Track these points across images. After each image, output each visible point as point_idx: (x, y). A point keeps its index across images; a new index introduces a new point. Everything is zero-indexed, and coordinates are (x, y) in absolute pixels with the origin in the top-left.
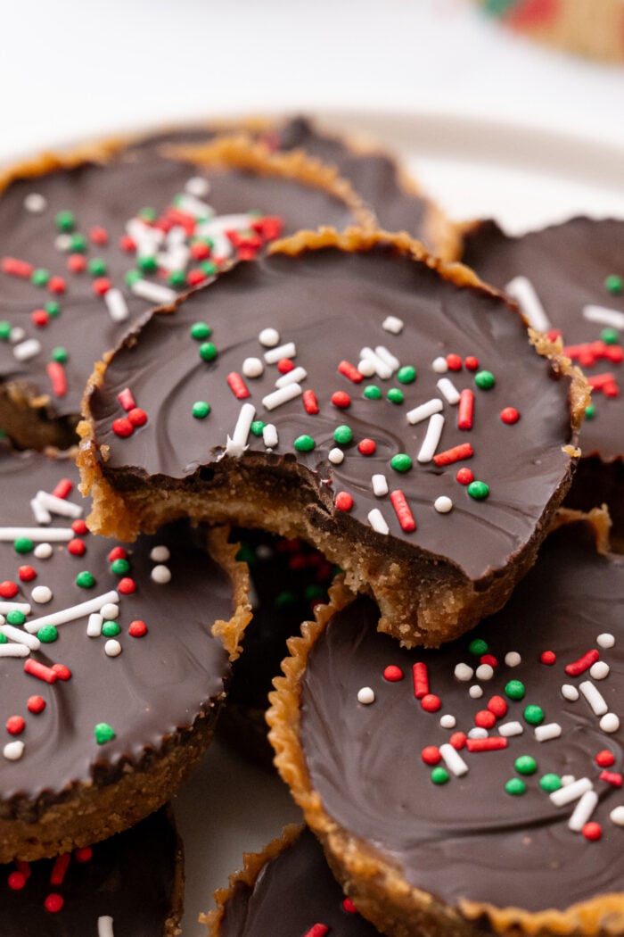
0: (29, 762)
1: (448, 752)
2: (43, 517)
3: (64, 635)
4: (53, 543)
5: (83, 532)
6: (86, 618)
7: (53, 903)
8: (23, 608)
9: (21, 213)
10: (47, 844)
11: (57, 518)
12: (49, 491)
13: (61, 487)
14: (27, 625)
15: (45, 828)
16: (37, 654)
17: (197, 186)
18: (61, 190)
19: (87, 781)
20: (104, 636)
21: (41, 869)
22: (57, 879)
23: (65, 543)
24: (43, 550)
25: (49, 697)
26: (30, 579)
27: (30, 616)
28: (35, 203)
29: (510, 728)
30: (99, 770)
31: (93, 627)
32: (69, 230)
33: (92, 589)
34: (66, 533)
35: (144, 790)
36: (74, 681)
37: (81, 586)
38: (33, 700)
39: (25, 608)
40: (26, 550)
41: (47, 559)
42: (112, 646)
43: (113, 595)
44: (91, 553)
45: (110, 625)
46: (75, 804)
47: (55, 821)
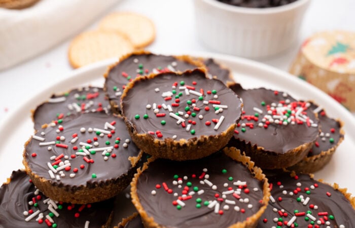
0: (75, 179)
1: (179, 201)
2: (106, 128)
3: (97, 154)
4: (105, 134)
5: (113, 133)
6: (103, 151)
7: (77, 215)
8: (90, 146)
9: (132, 62)
10: (78, 200)
11: (109, 129)
12: (109, 122)
13: (113, 122)
14: (89, 150)
15: (76, 195)
16: (88, 156)
17: (174, 64)
18: (143, 59)
19: (85, 186)
20: (105, 155)
21: (77, 206)
22: (80, 210)
23: (107, 134)
24: (102, 135)
25: (86, 166)
26: (96, 140)
27: (91, 148)
28: (136, 61)
30: (89, 183)
31: (104, 153)
32: (141, 68)
33: (108, 145)
34: (109, 132)
35: (103, 193)
36: (94, 164)
37: (106, 144)
38: (82, 165)
40: (98, 134)
41: (102, 137)
42: (106, 158)
43: (112, 147)
44: (112, 137)
45: (108, 153)
46: (83, 191)
47: (78, 194)
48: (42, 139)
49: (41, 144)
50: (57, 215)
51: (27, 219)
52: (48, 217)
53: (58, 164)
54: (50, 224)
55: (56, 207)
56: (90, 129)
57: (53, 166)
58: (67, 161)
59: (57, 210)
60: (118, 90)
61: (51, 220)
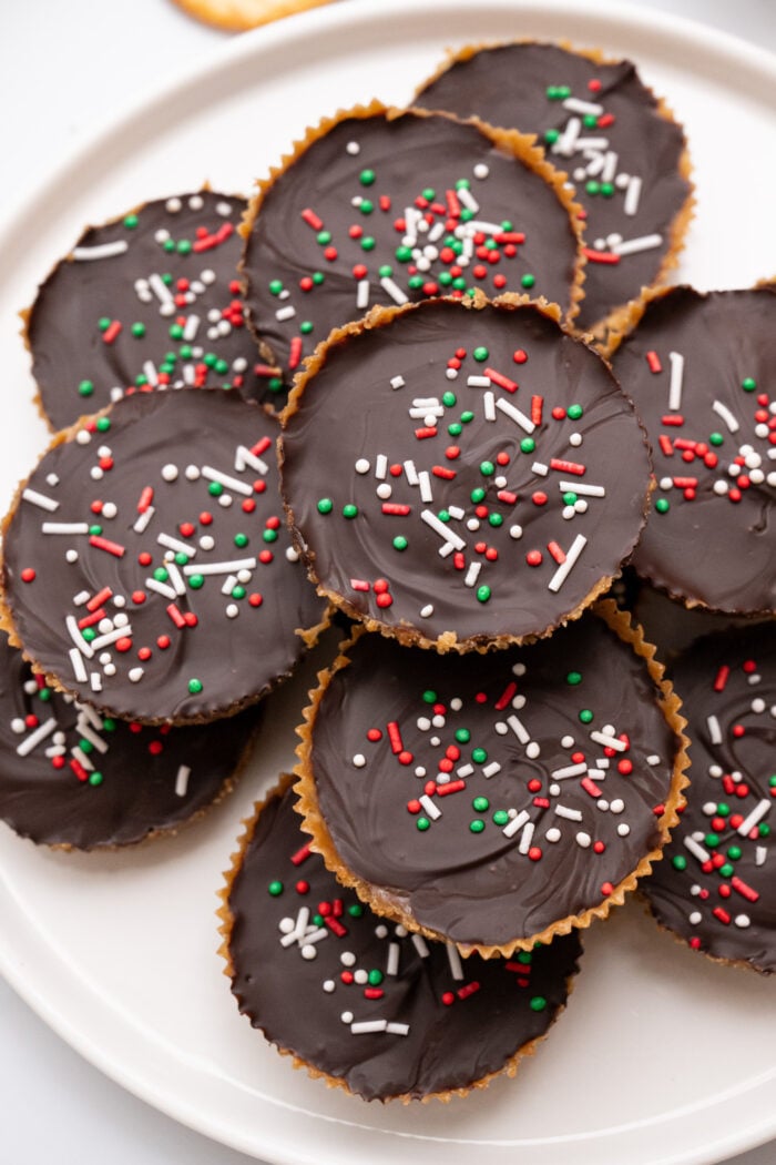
0: (145, 684)
2: (239, 466)
4: (234, 496)
5: (258, 493)
6: (225, 576)
8: (189, 549)
9: (341, 153)
11: (248, 472)
12: (249, 446)
13: (259, 446)
14: (184, 569)
16: (181, 600)
20: (231, 598)
22: (164, 732)
23: (242, 499)
24: (226, 499)
25: (175, 640)
26: (205, 526)
27: (191, 561)
29: (466, 770)
31: (228, 586)
33: (242, 550)
34: (246, 489)
36: (197, 630)
37: (236, 545)
38: (163, 639)
39: (189, 551)
40: (214, 496)
41: (226, 508)
42: (232, 609)
43: (251, 562)
44: (259, 512)
45: (239, 590)
48: (51, 504)
49: (48, 527)
50: (102, 747)
51: (23, 749)
52: (77, 752)
53: (94, 625)
54: (82, 776)
55: (98, 725)
56: (192, 472)
57: (82, 629)
58: (121, 618)
59: (102, 734)
60: (284, 294)
61: (86, 764)
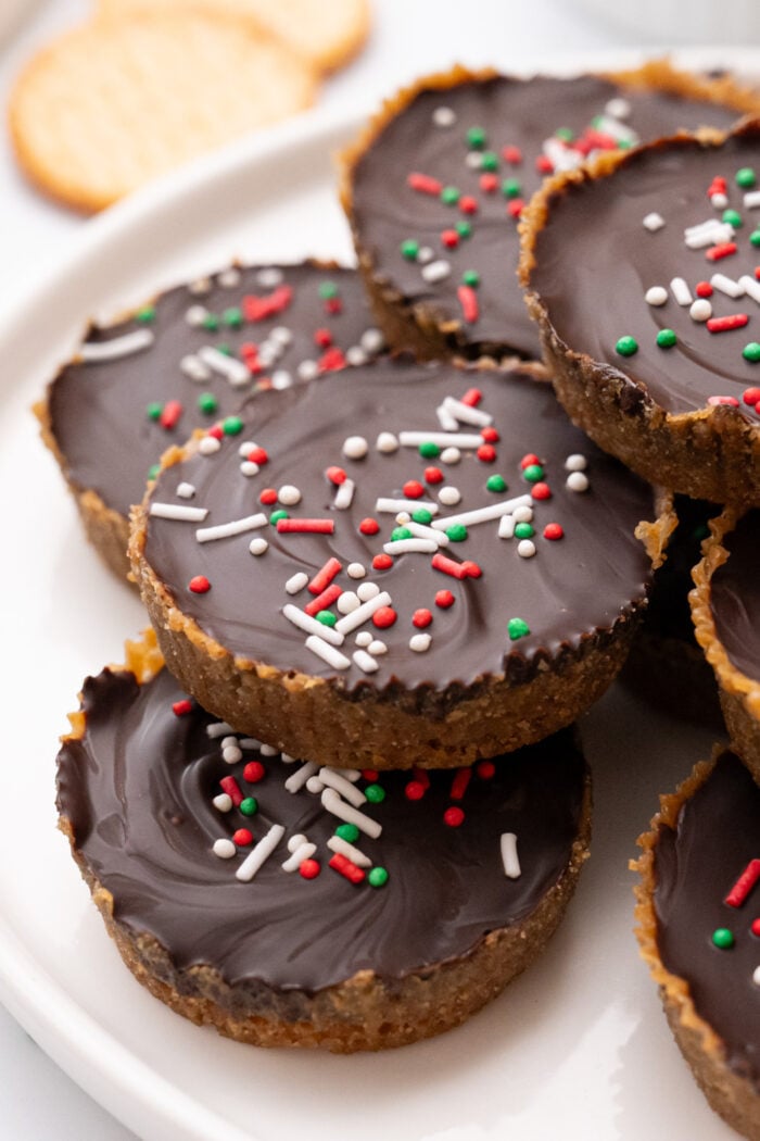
0: (438, 654)
2: (450, 424)
3: (473, 535)
4: (462, 450)
5: (493, 440)
6: (496, 521)
7: (453, 817)
8: (430, 507)
9: (429, 127)
10: (451, 750)
11: (464, 426)
12: (458, 398)
13: (470, 395)
14: (433, 524)
15: (450, 728)
16: (443, 550)
17: (618, 108)
18: (472, 106)
19: (500, 674)
20: (517, 537)
21: (441, 780)
22: (457, 792)
23: (474, 450)
24: (449, 455)
25: (459, 592)
26: (437, 481)
27: (437, 516)
28: (444, 117)
30: (513, 662)
31: (505, 528)
32: (479, 147)
33: (502, 492)
34: (475, 440)
35: (556, 698)
36: (485, 579)
37: (492, 490)
38: (442, 594)
39: (432, 508)
40: (432, 455)
41: (455, 464)
42: (526, 547)
43: (527, 499)
44: (502, 459)
45: (523, 527)
46: (484, 703)
47: (461, 721)
48: (197, 513)
49: (203, 534)
50: (373, 829)
51: (246, 869)
52: (337, 843)
53: (331, 604)
54: (359, 874)
55: (357, 797)
56: (385, 440)
57: (314, 614)
58: (367, 588)
59: (366, 809)
60: (425, 254)
61: (357, 857)
